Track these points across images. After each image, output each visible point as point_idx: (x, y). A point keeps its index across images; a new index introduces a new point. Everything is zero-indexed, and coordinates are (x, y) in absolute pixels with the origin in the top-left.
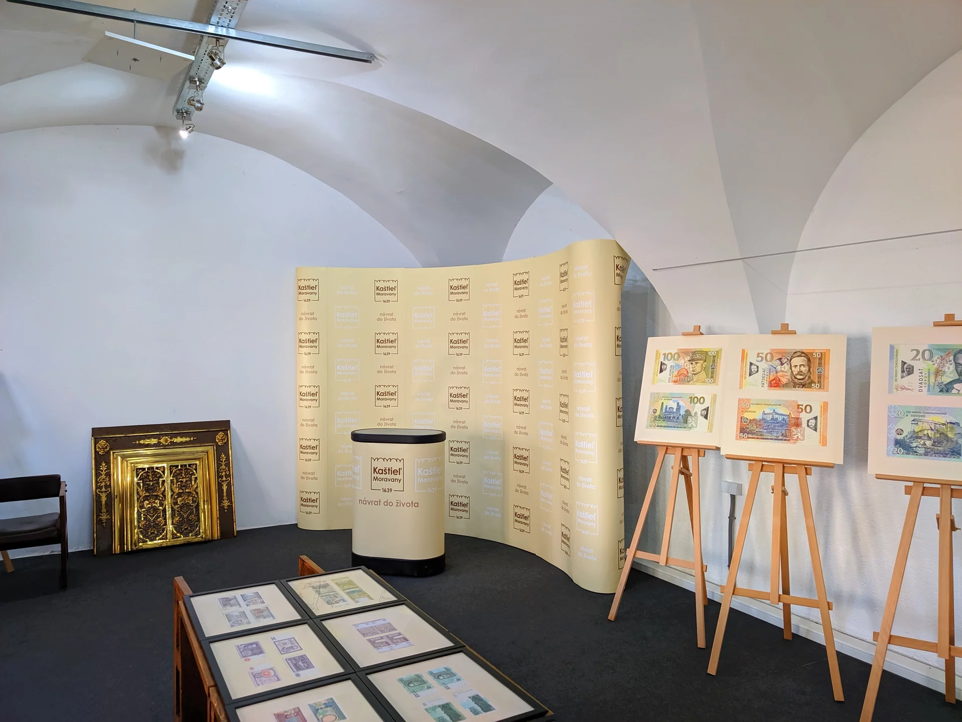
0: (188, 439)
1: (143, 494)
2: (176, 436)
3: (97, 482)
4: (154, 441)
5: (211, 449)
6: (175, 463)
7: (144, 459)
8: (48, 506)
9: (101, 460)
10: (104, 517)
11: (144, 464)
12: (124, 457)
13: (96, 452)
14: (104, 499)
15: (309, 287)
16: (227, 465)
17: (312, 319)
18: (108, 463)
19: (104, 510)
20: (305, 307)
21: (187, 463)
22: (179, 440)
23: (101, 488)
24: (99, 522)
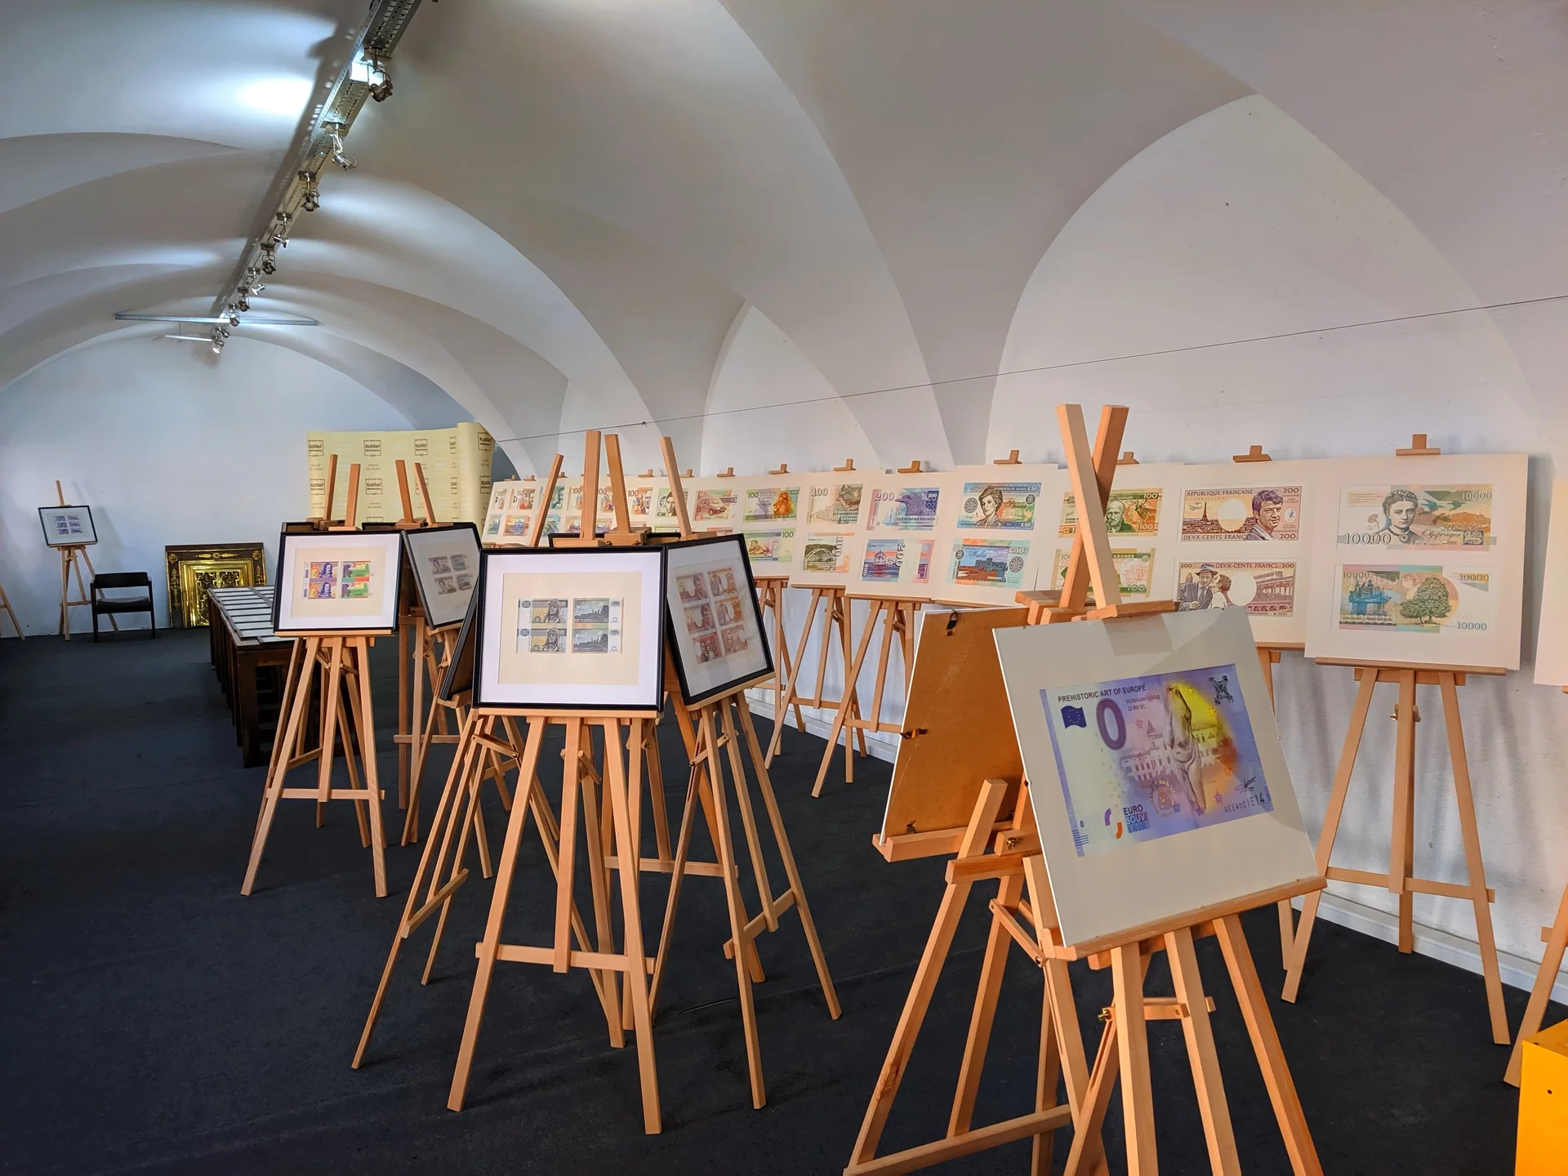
0: (232, 555)
1: (202, 590)
2: (224, 552)
3: (170, 582)
4: (209, 556)
5: (249, 562)
6: (223, 571)
7: (203, 567)
8: (140, 592)
9: (173, 567)
10: (176, 604)
11: (201, 569)
12: (188, 566)
13: (169, 562)
14: (176, 593)
15: (316, 446)
16: (262, 574)
17: (319, 469)
18: (177, 569)
19: (176, 600)
20: (315, 461)
21: (230, 571)
22: (226, 555)
23: (173, 585)
24: (173, 607)
